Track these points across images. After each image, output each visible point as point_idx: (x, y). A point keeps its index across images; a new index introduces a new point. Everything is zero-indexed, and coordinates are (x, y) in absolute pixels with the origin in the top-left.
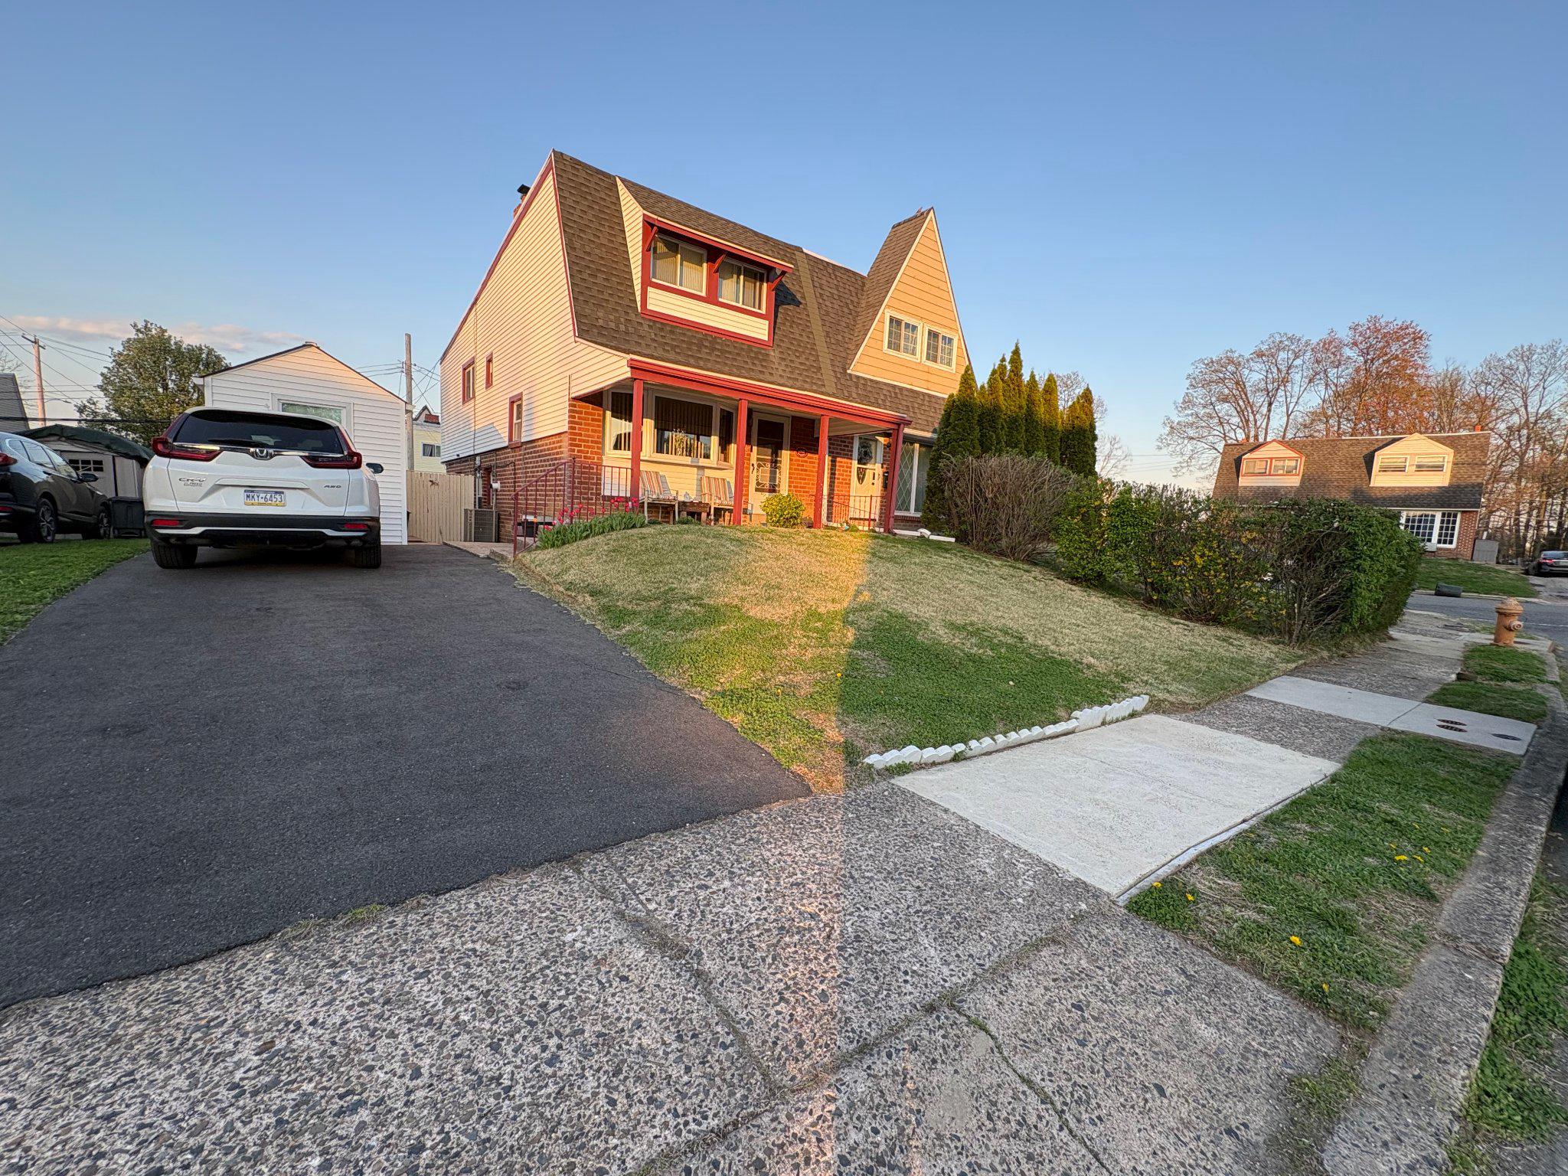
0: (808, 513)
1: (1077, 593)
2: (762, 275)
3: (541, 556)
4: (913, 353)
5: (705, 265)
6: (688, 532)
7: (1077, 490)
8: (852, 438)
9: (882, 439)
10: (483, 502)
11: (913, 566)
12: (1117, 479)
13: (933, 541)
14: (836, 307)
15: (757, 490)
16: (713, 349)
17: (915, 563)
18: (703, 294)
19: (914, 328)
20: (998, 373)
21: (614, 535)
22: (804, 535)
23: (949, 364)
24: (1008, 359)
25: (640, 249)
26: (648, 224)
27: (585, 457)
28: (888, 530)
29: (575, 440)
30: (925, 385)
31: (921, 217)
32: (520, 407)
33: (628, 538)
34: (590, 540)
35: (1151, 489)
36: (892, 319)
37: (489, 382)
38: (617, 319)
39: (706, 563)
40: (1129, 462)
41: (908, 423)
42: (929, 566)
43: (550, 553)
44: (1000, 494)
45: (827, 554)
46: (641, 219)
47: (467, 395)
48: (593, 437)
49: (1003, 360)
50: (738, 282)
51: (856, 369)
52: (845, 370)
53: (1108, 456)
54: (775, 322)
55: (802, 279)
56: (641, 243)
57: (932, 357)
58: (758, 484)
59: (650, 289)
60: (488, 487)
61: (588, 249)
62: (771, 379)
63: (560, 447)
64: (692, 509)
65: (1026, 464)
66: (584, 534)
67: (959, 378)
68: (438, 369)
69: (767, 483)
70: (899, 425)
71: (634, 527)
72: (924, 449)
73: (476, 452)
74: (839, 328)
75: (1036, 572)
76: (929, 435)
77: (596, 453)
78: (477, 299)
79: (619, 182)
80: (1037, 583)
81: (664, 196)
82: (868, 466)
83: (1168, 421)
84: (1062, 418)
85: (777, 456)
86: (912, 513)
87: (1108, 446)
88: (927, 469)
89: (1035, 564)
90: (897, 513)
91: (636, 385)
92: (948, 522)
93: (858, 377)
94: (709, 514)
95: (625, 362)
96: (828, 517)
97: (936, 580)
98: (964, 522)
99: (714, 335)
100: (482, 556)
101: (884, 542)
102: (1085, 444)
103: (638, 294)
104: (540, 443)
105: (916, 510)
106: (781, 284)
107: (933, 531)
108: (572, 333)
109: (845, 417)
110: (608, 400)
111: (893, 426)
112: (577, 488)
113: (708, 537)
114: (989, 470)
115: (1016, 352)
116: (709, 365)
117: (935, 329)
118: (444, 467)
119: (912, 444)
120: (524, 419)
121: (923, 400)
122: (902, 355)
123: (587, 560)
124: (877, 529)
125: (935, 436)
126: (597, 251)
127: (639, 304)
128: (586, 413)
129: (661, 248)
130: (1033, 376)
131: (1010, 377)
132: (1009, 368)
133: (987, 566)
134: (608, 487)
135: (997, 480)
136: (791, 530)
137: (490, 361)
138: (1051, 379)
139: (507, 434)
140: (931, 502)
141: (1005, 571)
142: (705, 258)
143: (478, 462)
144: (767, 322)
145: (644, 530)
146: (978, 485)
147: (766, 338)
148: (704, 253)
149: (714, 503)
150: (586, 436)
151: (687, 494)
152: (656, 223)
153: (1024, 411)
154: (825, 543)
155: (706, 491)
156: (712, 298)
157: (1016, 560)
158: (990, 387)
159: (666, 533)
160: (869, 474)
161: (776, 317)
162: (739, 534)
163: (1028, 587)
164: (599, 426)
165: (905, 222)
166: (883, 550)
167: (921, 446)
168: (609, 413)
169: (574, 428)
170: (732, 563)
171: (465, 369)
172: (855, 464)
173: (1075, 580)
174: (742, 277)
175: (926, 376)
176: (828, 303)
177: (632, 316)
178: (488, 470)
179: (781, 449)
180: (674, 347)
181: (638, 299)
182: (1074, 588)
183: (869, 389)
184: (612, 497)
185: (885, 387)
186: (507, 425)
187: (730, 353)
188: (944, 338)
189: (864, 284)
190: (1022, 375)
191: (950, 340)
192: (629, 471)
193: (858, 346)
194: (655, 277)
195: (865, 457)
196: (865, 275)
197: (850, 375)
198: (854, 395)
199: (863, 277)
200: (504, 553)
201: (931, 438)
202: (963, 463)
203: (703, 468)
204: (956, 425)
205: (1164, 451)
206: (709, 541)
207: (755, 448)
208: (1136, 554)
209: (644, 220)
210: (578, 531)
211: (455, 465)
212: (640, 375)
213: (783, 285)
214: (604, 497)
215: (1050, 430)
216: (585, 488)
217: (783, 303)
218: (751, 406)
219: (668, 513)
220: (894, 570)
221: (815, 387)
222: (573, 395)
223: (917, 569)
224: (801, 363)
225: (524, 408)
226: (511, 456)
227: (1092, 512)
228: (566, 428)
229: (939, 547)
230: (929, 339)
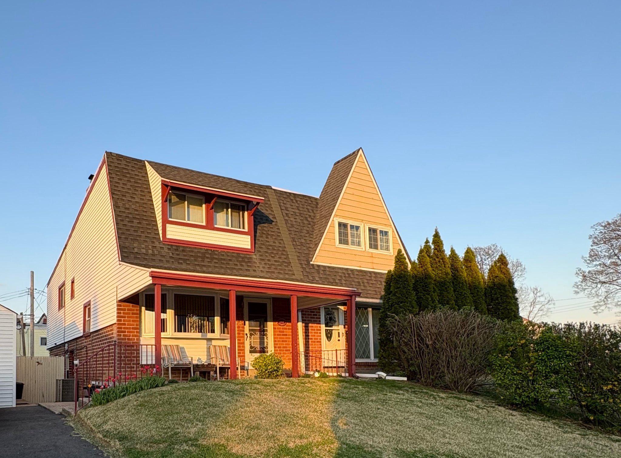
0: (287, 365)
1: (517, 417)
2: (243, 207)
3: (92, 412)
4: (359, 244)
5: (204, 206)
6: (195, 387)
7: (504, 333)
8: (319, 309)
9: (342, 308)
10: (69, 373)
11: (370, 403)
12: (537, 320)
13: (389, 381)
14: (299, 221)
15: (251, 352)
16: (213, 259)
17: (372, 401)
18: (204, 224)
19: (357, 228)
20: (424, 252)
21: (142, 393)
22: (284, 383)
23: (387, 249)
24: (431, 241)
25: (161, 201)
26: (164, 185)
27: (128, 339)
28: (351, 375)
29: (121, 328)
30: (370, 265)
31: (354, 154)
32: (89, 309)
33: (151, 395)
34: (126, 398)
35: (569, 327)
36: (340, 224)
37: (72, 296)
38: (147, 246)
39: (205, 411)
40: (550, 306)
41: (359, 295)
42: (384, 402)
43: (99, 409)
44: (438, 341)
45: (301, 398)
46: (160, 183)
47: (61, 305)
48: (133, 325)
49: (427, 242)
50: (227, 214)
51: (317, 260)
52: (308, 262)
53: (533, 303)
54: (255, 236)
55: (273, 206)
56: (161, 198)
57: (373, 245)
58: (251, 347)
59: (168, 225)
60: (72, 363)
61: (127, 206)
62: (255, 274)
63: (112, 334)
64: (203, 370)
65: (458, 316)
66: (122, 394)
67: (394, 258)
68: (46, 290)
69: (258, 346)
70: (351, 296)
71: (157, 386)
72: (375, 311)
73: (66, 341)
74: (302, 234)
75: (478, 401)
76: (378, 301)
77: (136, 336)
78: (66, 246)
79: (147, 163)
80: (480, 411)
81: (176, 168)
82: (334, 328)
83: (579, 272)
84: (484, 279)
85: (264, 327)
86: (372, 359)
87: (532, 295)
88: (378, 326)
89: (477, 394)
90: (358, 361)
91: (156, 287)
92: (399, 366)
93: (318, 266)
94: (216, 372)
95: (148, 274)
96: (306, 368)
97: (389, 414)
98: (412, 365)
99: (213, 249)
100: (57, 413)
101: (348, 385)
102: (507, 296)
103: (160, 229)
104: (101, 332)
105: (375, 357)
106: (257, 211)
107: (388, 373)
108: (118, 259)
109: (309, 295)
110: (142, 300)
111: (347, 298)
112: (123, 361)
113: (209, 391)
114: (426, 323)
115: (437, 236)
116: (210, 269)
117: (373, 226)
118: (48, 352)
119: (366, 309)
120: (92, 317)
121: (370, 277)
122: (350, 247)
123: (121, 413)
124: (343, 375)
125: (381, 301)
126: (133, 206)
127: (161, 236)
128: (128, 310)
129: (174, 199)
130: (453, 251)
131: (434, 253)
132: (433, 247)
133: (435, 398)
134: (144, 358)
135: (434, 330)
136: (274, 380)
137: (73, 282)
138: (469, 252)
139: (82, 328)
140: (384, 350)
141: (450, 402)
142: (204, 201)
143: (66, 348)
144: (249, 237)
145: (164, 388)
146: (419, 335)
147: (249, 247)
148: (203, 198)
149: (219, 364)
150: (128, 325)
151: (199, 359)
152: (169, 184)
153: (450, 277)
154: (300, 389)
155: (213, 355)
156: (210, 225)
157: (460, 392)
158: (420, 262)
159: (179, 389)
160: (335, 334)
161: (255, 232)
162: (233, 386)
163: (472, 414)
164: (136, 317)
165: (342, 160)
166: (346, 391)
167: (373, 309)
168: (143, 308)
169: (121, 321)
170: (224, 410)
171: (60, 289)
172: (323, 327)
173: (513, 405)
174: (230, 210)
175: (370, 260)
176: (292, 219)
177: (157, 244)
178: (72, 352)
179: (267, 321)
180: (185, 260)
181: (161, 232)
182: (514, 413)
183: (328, 273)
184: (147, 365)
185: (340, 271)
186: (82, 322)
187: (224, 260)
188: (381, 232)
189: (317, 203)
190: (444, 251)
191: (386, 233)
192: (154, 347)
193: (317, 245)
194: (171, 217)
195: (330, 322)
196: (318, 197)
197: (313, 265)
198: (317, 279)
199: (316, 199)
200: (70, 410)
201: (379, 303)
202: (405, 320)
203: (211, 339)
204: (396, 292)
205: (581, 294)
206: (209, 393)
207: (247, 323)
208: (567, 382)
209: (162, 184)
210: (118, 392)
211: (55, 350)
212: (158, 281)
213: (259, 212)
214: (142, 366)
215: (474, 287)
216: (128, 360)
217: (260, 223)
218: (239, 294)
219: (187, 373)
220: (354, 407)
221: (287, 276)
222: (119, 299)
223: (373, 405)
224: (276, 261)
225: (92, 310)
226: (85, 342)
227: (519, 349)
228: (115, 321)
229: (393, 385)
230: (370, 234)
